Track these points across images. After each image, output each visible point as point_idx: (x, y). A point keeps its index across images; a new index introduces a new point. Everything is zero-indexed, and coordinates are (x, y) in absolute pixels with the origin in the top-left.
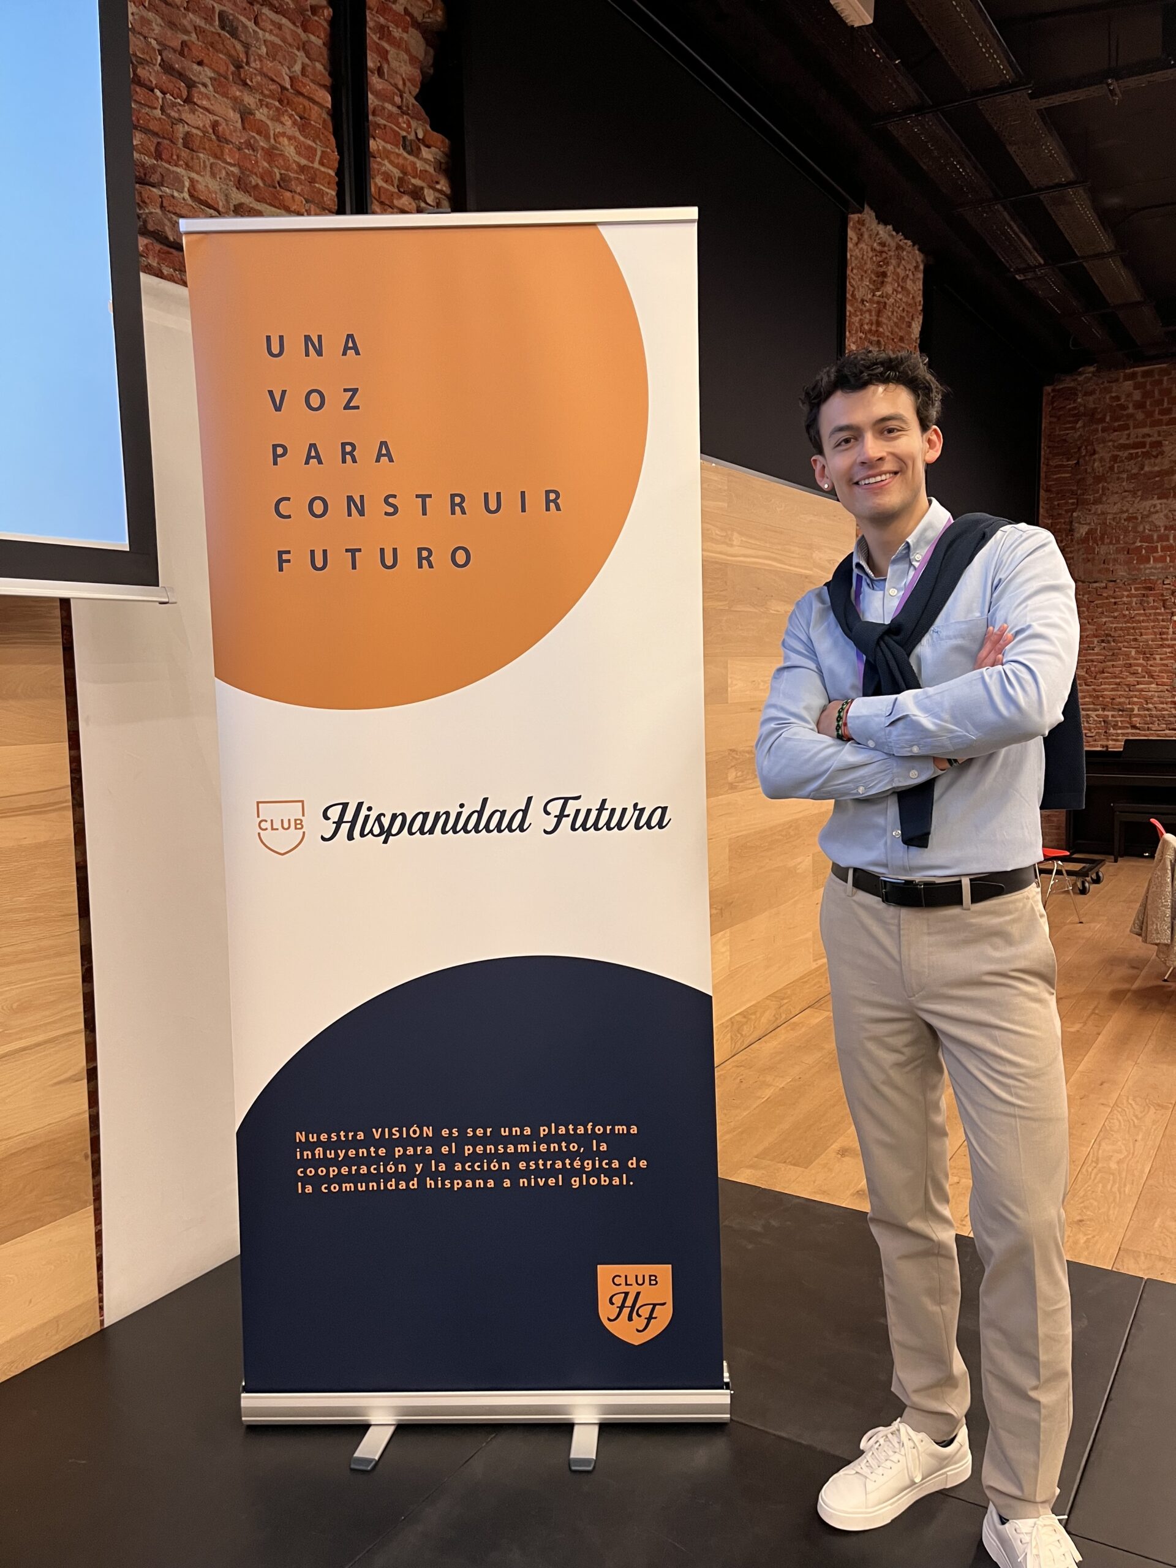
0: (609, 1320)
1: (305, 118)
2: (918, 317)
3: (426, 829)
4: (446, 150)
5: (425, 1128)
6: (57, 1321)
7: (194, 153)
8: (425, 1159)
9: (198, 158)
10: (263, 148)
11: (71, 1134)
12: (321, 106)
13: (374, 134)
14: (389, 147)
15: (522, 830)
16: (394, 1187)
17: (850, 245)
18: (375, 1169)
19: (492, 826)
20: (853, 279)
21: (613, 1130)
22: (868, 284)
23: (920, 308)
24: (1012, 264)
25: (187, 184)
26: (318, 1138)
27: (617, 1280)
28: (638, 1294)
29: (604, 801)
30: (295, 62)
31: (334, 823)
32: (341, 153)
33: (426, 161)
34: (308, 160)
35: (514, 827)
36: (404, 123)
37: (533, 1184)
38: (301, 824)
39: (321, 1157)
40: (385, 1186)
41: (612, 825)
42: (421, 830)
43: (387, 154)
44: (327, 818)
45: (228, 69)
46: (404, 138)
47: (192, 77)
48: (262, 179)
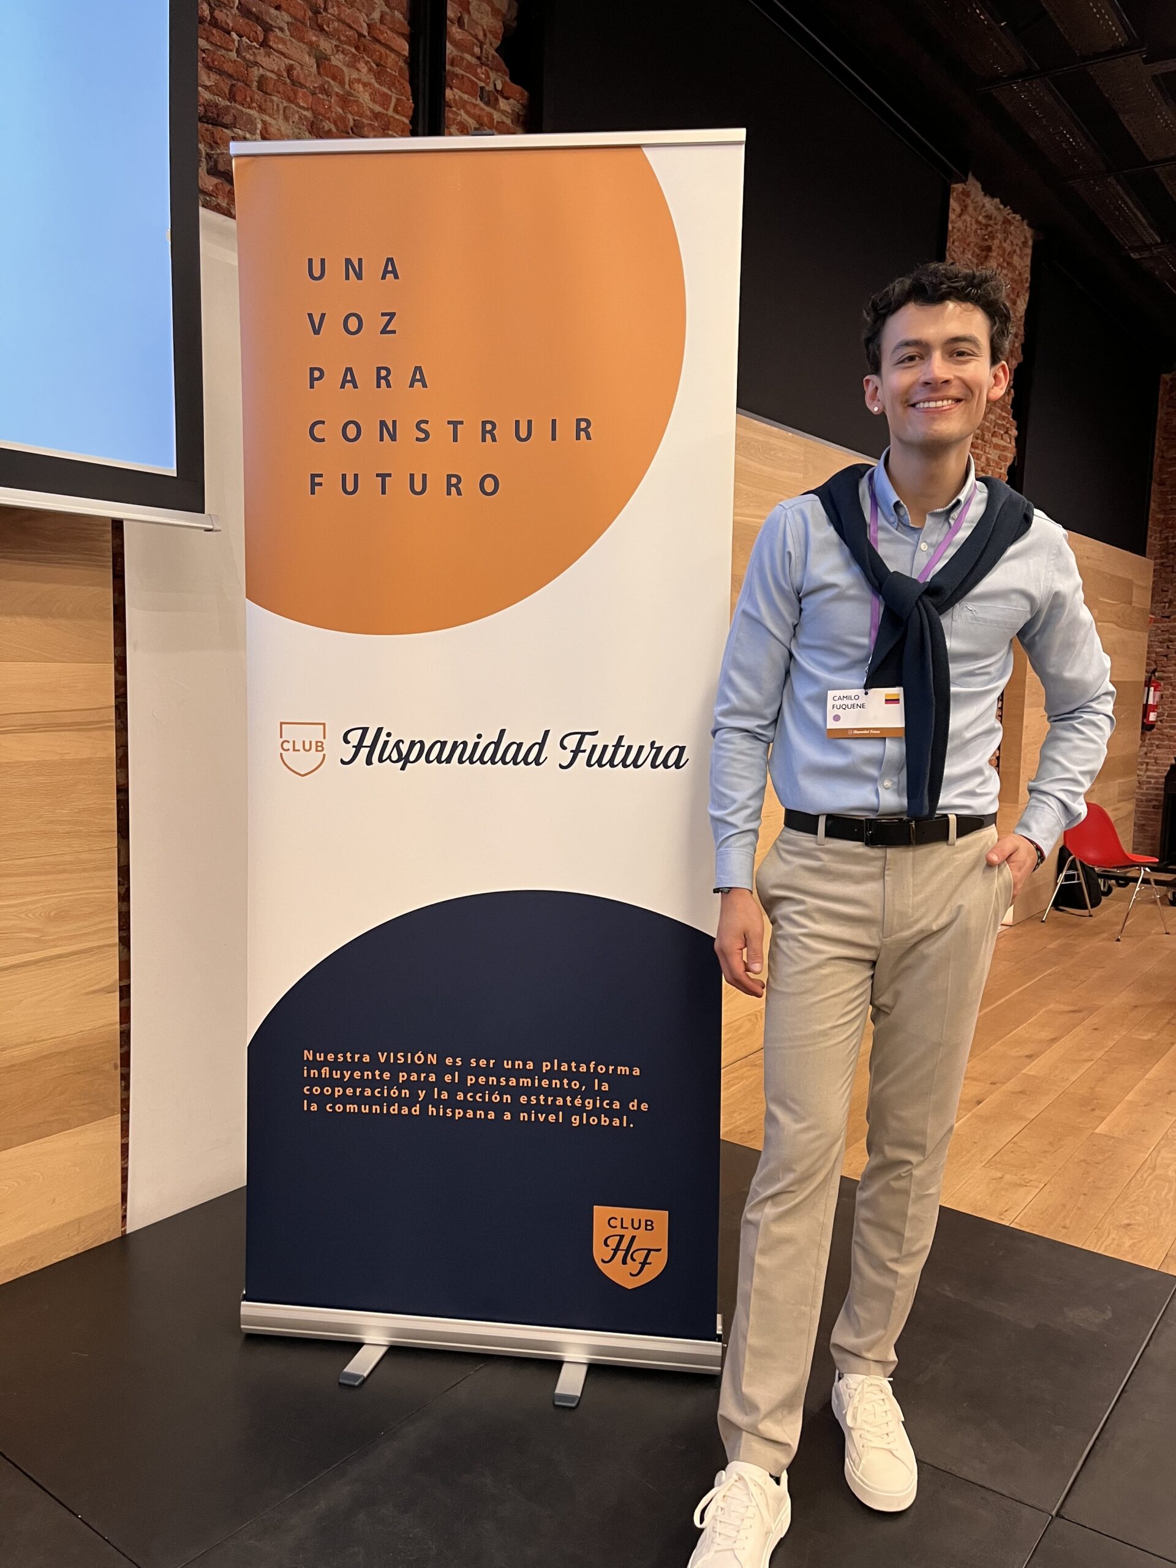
0: (603, 1261)
1: (382, 65)
2: (1024, 295)
3: (443, 758)
4: (525, 102)
5: (430, 1056)
6: (79, 1223)
7: (268, 96)
8: (428, 1086)
9: (272, 101)
10: (337, 95)
11: (101, 1043)
12: (398, 54)
13: (451, 83)
14: (466, 97)
15: (538, 764)
16: (396, 1112)
17: (952, 216)
18: (378, 1092)
19: (509, 758)
20: (955, 251)
21: (615, 1070)
22: (970, 257)
23: (1027, 285)
24: (1127, 242)
25: (259, 126)
26: (325, 1057)
27: (612, 1222)
28: (633, 1238)
29: (621, 738)
30: (374, 9)
31: (354, 747)
32: (415, 101)
33: (504, 112)
34: (384, 108)
35: (530, 760)
36: (483, 73)
37: (533, 1119)
38: (321, 746)
39: (328, 1076)
40: (388, 1109)
41: (628, 763)
42: (439, 759)
43: (463, 104)
44: (347, 741)
45: (305, 14)
46: (482, 88)
47: (269, 21)
48: (335, 124)
